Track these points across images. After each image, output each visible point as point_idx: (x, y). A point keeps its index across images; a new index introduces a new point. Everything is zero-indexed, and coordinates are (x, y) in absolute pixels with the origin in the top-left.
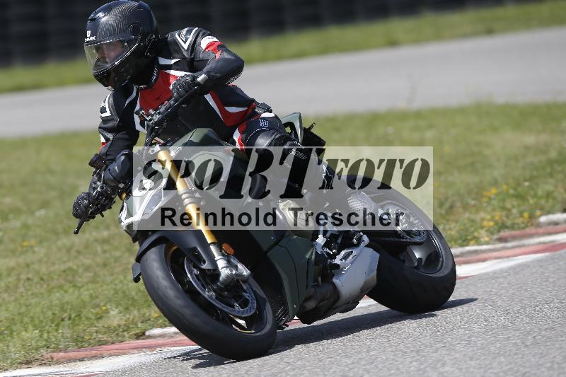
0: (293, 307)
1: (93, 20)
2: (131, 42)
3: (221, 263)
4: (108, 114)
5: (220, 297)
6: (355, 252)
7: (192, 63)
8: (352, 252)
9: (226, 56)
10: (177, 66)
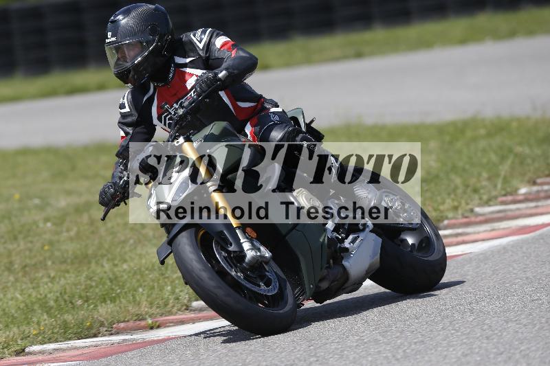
0: (309, 287)
1: (113, 22)
2: (149, 43)
3: (246, 246)
4: (127, 109)
5: (247, 277)
6: (362, 236)
7: (208, 61)
8: (358, 237)
9: (242, 54)
10: (193, 65)
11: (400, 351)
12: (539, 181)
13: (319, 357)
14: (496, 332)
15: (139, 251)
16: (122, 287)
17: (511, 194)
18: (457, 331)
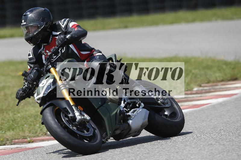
1: (25, 15)
3: (77, 114)
4: (31, 56)
6: (138, 110)
7: (66, 33)
8: (136, 110)
9: (80, 29)
11: (138, 157)
12: (203, 85)
13: (102, 158)
14: (181, 150)
15: (25, 108)
16: (17, 124)
17: (190, 90)
18: (164, 149)
